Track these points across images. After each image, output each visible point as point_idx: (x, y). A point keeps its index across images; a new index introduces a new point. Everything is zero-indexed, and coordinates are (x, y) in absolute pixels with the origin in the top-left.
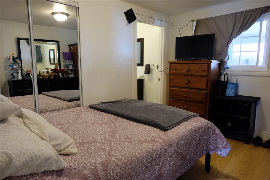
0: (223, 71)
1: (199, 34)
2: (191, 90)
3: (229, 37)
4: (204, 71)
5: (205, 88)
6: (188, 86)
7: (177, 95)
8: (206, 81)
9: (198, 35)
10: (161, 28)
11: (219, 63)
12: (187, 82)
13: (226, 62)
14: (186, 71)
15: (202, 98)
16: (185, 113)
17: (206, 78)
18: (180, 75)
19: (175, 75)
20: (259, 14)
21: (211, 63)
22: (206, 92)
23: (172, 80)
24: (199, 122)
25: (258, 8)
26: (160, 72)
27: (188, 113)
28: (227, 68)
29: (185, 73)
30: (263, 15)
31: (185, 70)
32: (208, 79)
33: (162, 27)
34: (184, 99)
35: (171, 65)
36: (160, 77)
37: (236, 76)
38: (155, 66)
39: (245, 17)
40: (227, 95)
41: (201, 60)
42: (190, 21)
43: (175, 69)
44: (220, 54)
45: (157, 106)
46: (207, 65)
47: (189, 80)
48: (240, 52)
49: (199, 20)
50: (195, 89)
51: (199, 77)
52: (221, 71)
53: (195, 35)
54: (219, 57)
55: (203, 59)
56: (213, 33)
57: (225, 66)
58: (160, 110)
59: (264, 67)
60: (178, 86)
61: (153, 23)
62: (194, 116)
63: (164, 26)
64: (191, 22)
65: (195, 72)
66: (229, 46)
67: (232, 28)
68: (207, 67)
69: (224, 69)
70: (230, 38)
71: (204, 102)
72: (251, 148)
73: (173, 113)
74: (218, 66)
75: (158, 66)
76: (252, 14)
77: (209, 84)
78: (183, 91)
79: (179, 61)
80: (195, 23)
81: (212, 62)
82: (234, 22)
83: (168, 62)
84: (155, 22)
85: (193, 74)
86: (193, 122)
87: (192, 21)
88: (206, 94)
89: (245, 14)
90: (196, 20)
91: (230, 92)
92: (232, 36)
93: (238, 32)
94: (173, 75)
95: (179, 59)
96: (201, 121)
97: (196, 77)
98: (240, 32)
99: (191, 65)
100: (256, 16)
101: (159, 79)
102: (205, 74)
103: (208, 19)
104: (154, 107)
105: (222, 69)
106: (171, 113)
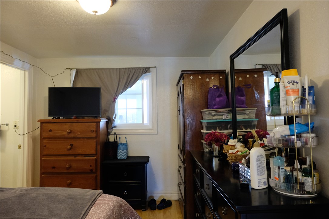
0: (111, 130)
1: (79, 85)
2: (75, 157)
3: (115, 92)
4: (92, 131)
5: (94, 152)
6: (71, 152)
7: (54, 168)
8: (95, 143)
9: (77, 87)
10: (24, 72)
11: (106, 122)
12: (69, 147)
13: (114, 121)
14: (68, 132)
15: (91, 166)
16: (87, 192)
17: (95, 141)
18: (58, 138)
19: (49, 138)
20: (141, 74)
21: (100, 122)
22: (96, 158)
23: (45, 146)
24: (109, 201)
25: (140, 68)
26: (23, 136)
27: (91, 192)
28: (115, 127)
29: (66, 135)
30: (144, 75)
31: (66, 131)
32: (97, 141)
33: (24, 70)
34: (65, 171)
35: (43, 124)
36: (21, 143)
37: (125, 136)
38: (9, 126)
39: (129, 74)
40: (119, 158)
41: (83, 118)
42: (67, 69)
43: (50, 131)
44: (106, 111)
45: (37, 192)
46: (95, 124)
47: (72, 145)
48: (126, 109)
49: (78, 69)
50: (81, 156)
51: (86, 139)
52: (109, 131)
53: (74, 87)
54: (105, 114)
55: (86, 117)
56: (98, 86)
57: (113, 125)
58: (46, 197)
59: (149, 124)
60: (54, 154)
61: (12, 64)
62: (100, 195)
63: (28, 70)
64: (69, 70)
65: (79, 133)
66: (115, 103)
67: (117, 84)
68: (95, 126)
69: (112, 128)
70: (116, 94)
71: (94, 171)
72: (150, 215)
73: (71, 198)
74: (106, 125)
75: (15, 126)
76: (134, 72)
77: (99, 147)
78: (64, 160)
79: (55, 119)
80: (74, 72)
81: (102, 120)
82: (118, 77)
83: (38, 121)
84: (14, 63)
85: (77, 136)
86: (103, 203)
87: (69, 68)
88: (96, 160)
89: (128, 71)
90: (75, 69)
91: (121, 155)
92: (118, 92)
93: (124, 88)
94: (46, 139)
95: (54, 116)
96: (110, 200)
97: (82, 139)
98: (125, 88)
99: (75, 124)
100: (138, 75)
101: (20, 146)
102: (94, 135)
103: (89, 69)
104: (32, 195)
105: (109, 127)
106: (68, 198)
